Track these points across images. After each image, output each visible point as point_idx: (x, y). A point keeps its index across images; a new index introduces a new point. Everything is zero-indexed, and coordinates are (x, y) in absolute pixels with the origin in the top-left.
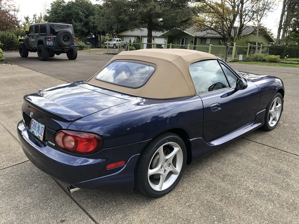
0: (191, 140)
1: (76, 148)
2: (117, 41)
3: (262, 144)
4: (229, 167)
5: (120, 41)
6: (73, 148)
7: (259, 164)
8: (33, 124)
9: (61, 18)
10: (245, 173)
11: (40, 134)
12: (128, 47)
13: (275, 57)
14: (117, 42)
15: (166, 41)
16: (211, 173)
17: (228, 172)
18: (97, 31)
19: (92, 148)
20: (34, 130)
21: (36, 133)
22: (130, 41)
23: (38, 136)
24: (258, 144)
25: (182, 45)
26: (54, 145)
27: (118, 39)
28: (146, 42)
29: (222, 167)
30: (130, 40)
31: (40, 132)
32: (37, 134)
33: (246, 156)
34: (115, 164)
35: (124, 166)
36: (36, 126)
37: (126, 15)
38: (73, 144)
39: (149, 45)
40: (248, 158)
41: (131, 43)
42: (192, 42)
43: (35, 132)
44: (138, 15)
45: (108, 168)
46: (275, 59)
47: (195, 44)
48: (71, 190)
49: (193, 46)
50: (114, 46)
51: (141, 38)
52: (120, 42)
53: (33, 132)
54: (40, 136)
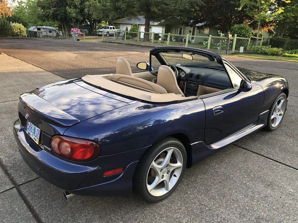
0: (191, 144)
1: (73, 155)
2: (111, 28)
3: (293, 168)
4: (260, 204)
5: (114, 28)
6: (69, 155)
7: (296, 199)
8: (29, 125)
9: (54, 4)
10: (282, 215)
11: (36, 136)
12: (124, 35)
13: (277, 50)
14: (111, 30)
15: (163, 29)
16: (240, 214)
17: (261, 213)
18: (92, 18)
19: (88, 156)
20: (30, 132)
21: (32, 135)
22: (127, 29)
23: (34, 138)
24: (289, 167)
25: (180, 35)
26: (50, 149)
27: (112, 27)
28: (144, 31)
29: (252, 204)
30: (127, 27)
31: (36, 135)
32: (33, 137)
33: (278, 186)
34: (113, 171)
35: (122, 173)
36: (32, 128)
37: (124, 3)
38: (69, 150)
39: (147, 34)
40: (282, 190)
41: (127, 32)
42: (190, 31)
43: (31, 133)
44: (136, 4)
45: (105, 175)
46: (278, 52)
47: (193, 34)
48: (67, 196)
49: (191, 36)
50: (107, 34)
51: (138, 26)
52: (114, 30)
53: (29, 133)
54: (36, 138)
